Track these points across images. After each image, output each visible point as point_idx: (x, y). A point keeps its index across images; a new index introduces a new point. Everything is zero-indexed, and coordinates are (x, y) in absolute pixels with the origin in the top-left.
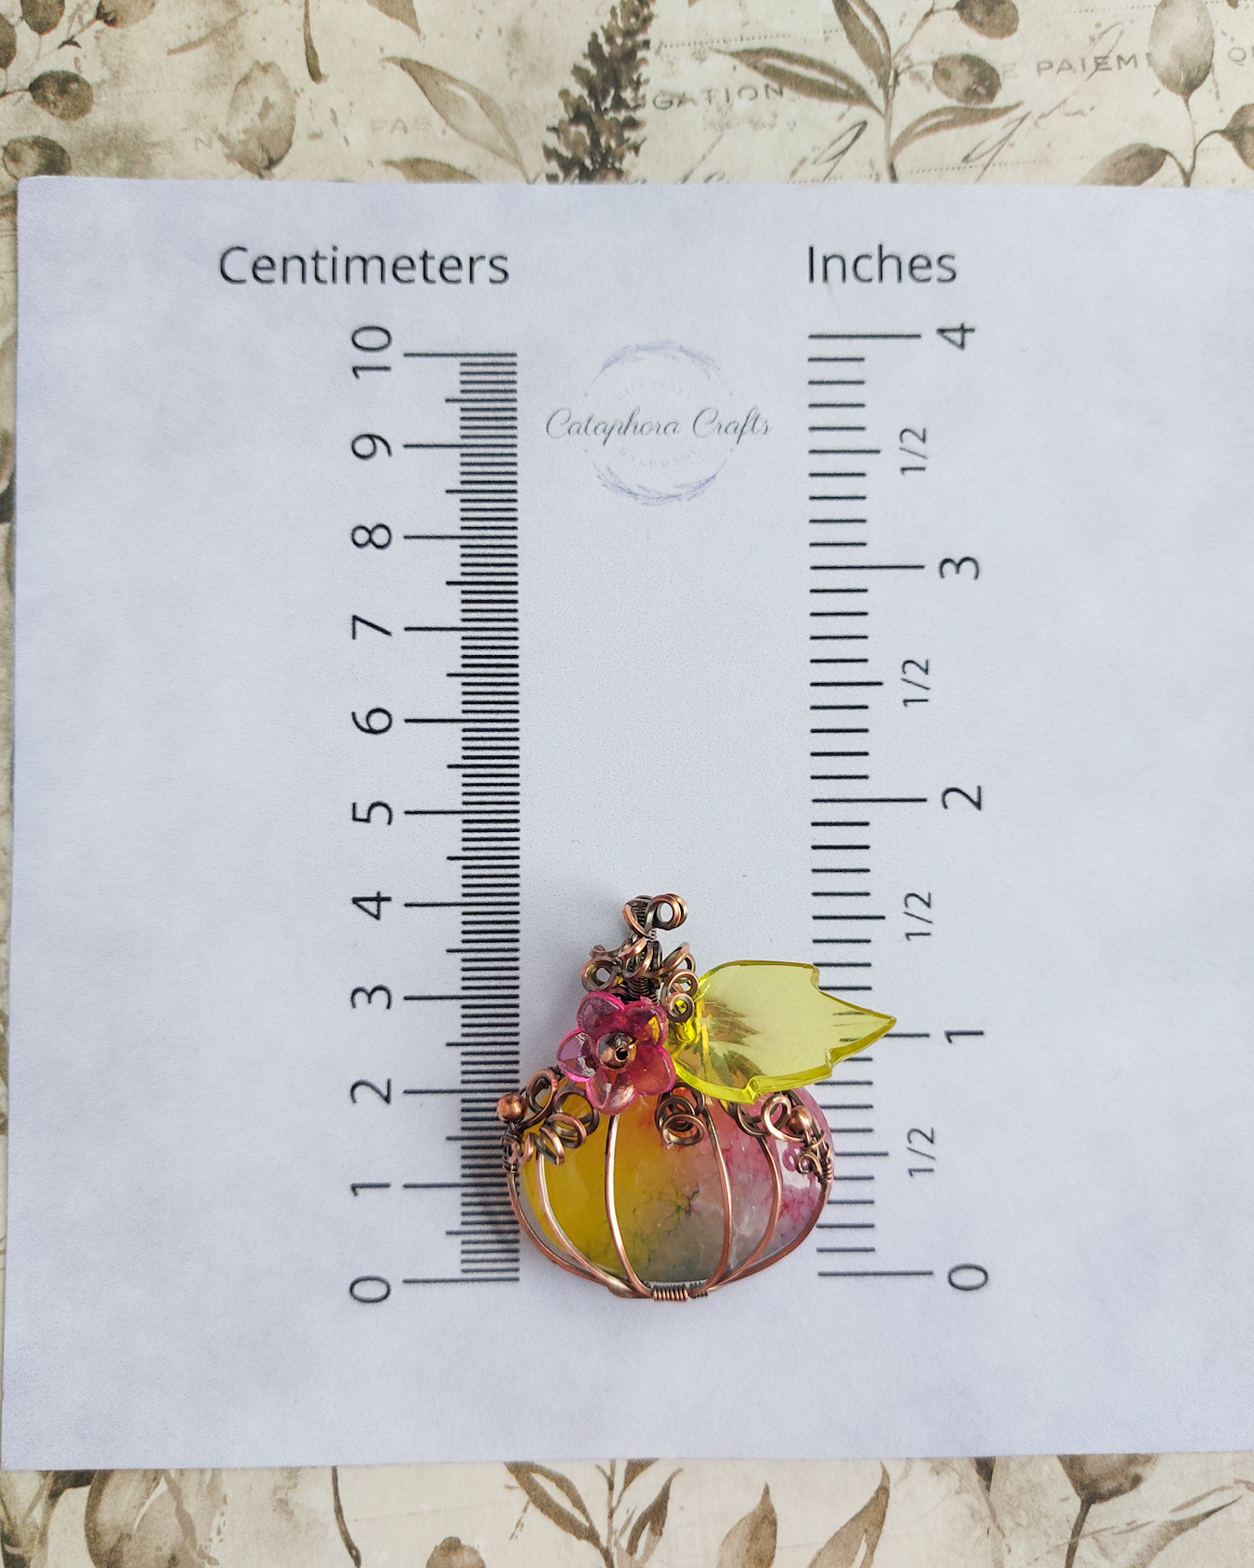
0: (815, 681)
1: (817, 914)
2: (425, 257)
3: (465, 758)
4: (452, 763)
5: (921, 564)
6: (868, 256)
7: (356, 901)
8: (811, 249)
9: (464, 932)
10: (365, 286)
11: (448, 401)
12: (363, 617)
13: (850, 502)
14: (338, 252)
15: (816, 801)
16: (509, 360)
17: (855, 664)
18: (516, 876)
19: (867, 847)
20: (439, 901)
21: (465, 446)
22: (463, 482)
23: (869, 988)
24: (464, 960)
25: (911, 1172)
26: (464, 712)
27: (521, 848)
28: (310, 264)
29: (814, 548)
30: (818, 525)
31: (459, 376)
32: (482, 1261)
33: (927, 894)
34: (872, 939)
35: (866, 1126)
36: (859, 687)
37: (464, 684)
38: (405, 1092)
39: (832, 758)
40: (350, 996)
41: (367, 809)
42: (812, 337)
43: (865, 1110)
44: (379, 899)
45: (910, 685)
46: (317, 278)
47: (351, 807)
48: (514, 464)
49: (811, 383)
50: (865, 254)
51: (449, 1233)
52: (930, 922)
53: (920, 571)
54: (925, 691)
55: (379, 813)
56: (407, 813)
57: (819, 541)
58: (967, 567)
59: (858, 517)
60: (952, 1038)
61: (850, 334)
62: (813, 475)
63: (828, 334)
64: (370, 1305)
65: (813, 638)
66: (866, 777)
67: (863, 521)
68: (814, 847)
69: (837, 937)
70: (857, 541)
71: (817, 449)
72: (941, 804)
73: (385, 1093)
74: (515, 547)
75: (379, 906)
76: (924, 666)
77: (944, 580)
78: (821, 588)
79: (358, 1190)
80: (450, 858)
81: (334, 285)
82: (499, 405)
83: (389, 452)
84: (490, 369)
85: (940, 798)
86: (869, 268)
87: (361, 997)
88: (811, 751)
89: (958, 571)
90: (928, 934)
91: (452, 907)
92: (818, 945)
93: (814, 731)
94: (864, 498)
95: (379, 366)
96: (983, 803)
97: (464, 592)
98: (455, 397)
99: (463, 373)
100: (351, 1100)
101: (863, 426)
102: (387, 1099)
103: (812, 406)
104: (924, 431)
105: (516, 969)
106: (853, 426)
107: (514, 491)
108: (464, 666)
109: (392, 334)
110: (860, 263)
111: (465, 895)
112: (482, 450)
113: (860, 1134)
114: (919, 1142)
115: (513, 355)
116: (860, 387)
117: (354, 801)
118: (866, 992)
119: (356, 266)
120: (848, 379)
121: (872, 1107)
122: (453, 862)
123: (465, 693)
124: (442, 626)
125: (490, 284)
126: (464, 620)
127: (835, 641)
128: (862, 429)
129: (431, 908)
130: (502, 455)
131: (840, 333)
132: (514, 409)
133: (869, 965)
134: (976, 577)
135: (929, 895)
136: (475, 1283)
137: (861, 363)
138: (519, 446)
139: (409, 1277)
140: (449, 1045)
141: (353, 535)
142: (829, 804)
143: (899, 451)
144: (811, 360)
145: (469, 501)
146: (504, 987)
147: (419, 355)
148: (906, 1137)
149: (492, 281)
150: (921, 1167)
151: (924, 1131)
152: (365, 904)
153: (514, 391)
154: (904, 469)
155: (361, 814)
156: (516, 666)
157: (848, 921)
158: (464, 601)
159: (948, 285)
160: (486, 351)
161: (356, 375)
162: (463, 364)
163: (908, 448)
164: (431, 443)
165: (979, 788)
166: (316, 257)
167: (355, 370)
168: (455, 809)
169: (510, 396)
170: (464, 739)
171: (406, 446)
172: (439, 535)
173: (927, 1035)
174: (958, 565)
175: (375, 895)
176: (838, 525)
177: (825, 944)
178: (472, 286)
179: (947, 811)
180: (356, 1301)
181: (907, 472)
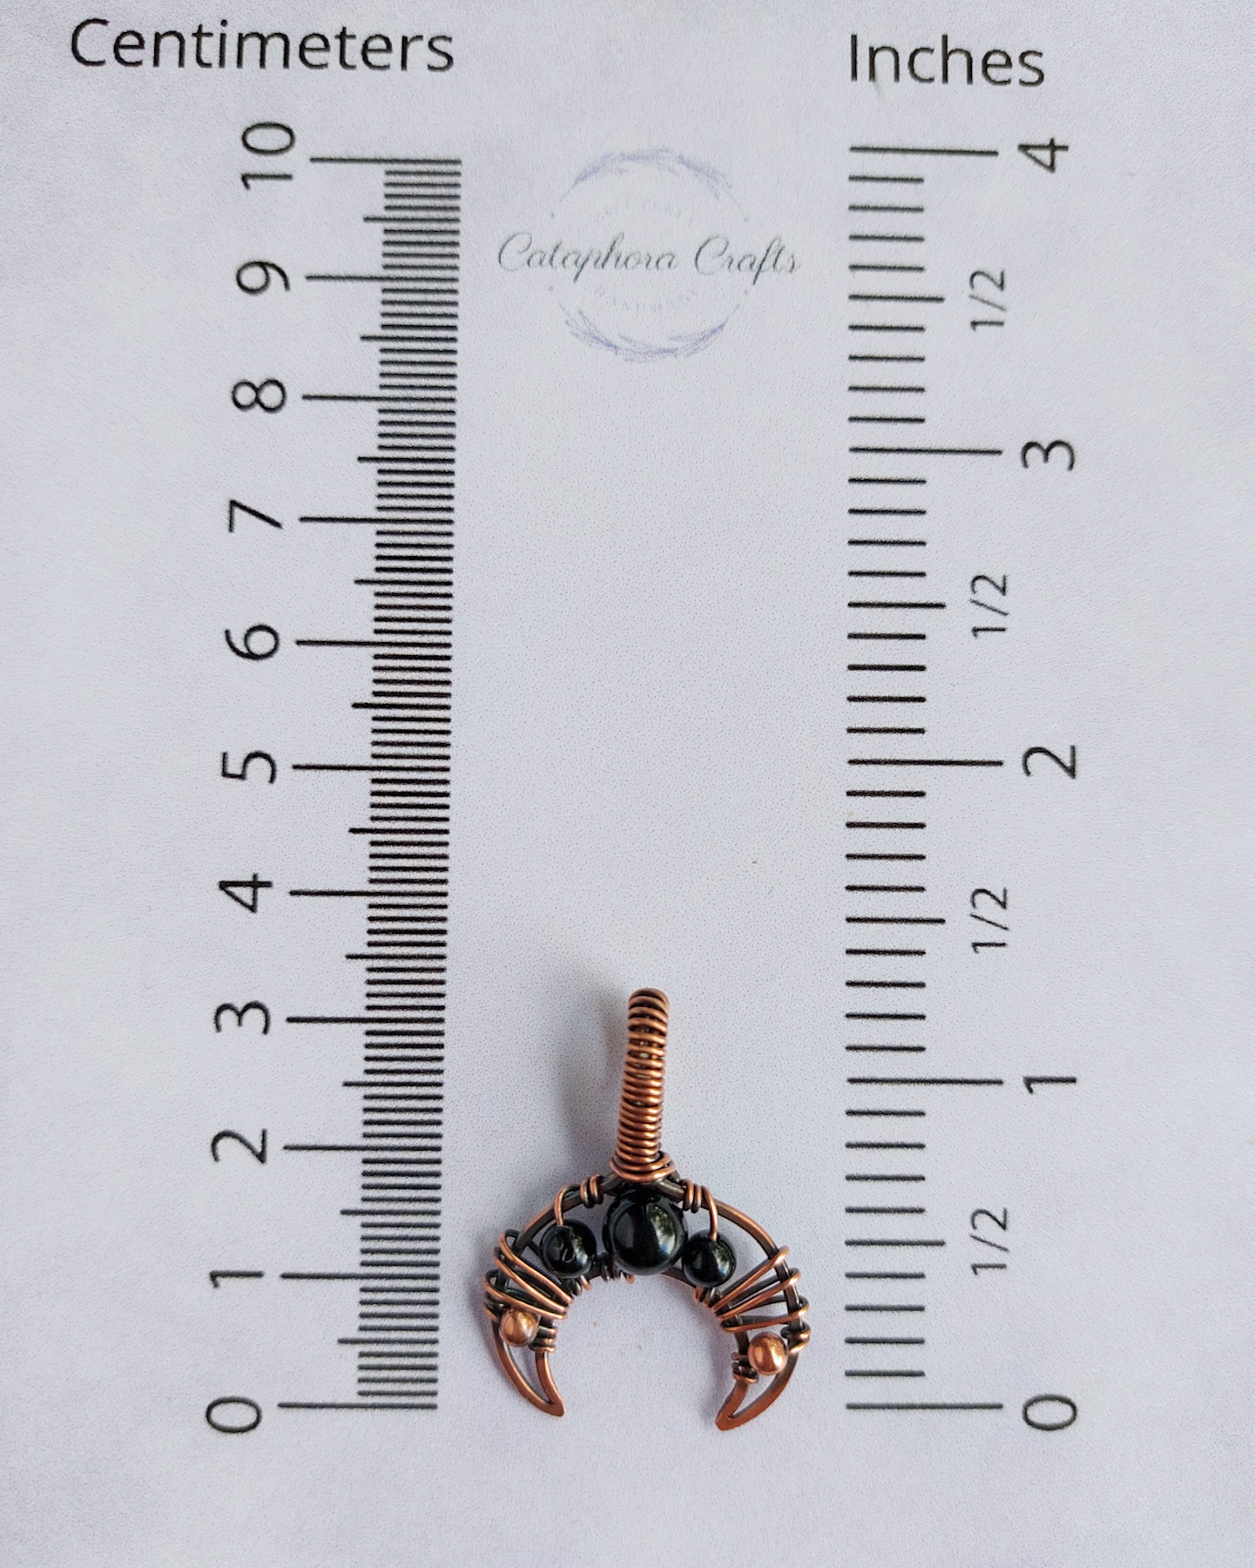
0: (855, 600)
1: (852, 915)
2: (343, 36)
3: (376, 694)
4: (359, 701)
5: (997, 447)
6: (930, 50)
7: (224, 885)
8: (854, 38)
9: (371, 932)
10: (263, 71)
11: (367, 219)
12: (245, 503)
13: (903, 364)
14: (228, 26)
15: (852, 762)
16: (450, 168)
17: (908, 579)
18: (444, 857)
19: (922, 826)
20: (337, 888)
21: (389, 279)
22: (384, 326)
23: (922, 1017)
24: (370, 970)
25: (975, 1268)
26: (377, 632)
27: (451, 819)
28: (191, 43)
29: (855, 424)
30: (859, 394)
31: (383, 187)
32: (387, 1380)
33: (1002, 889)
34: (926, 951)
35: (915, 1205)
36: (913, 610)
37: (378, 594)
38: (286, 1148)
39: (877, 704)
40: (213, 1016)
41: (242, 761)
42: (853, 149)
43: (913, 1183)
44: (255, 884)
45: (982, 608)
46: (199, 60)
47: (220, 758)
48: (455, 304)
49: (853, 208)
50: (925, 46)
51: (342, 1341)
52: (1006, 928)
53: (996, 457)
54: (1001, 617)
55: (259, 767)
56: (296, 767)
57: (861, 415)
58: (1059, 454)
59: (914, 385)
60: (1032, 1086)
61: (905, 147)
62: (853, 327)
63: (875, 146)
64: (234, 1436)
65: (852, 542)
66: (921, 731)
67: (921, 390)
68: (850, 825)
69: (880, 947)
70: (912, 415)
71: (861, 293)
72: (1021, 770)
73: (259, 1149)
74: (452, 412)
75: (255, 894)
76: (1000, 584)
77: (1028, 470)
78: (863, 476)
79: (218, 1279)
80: (353, 831)
81: (221, 70)
82: (435, 226)
83: (287, 285)
84: (426, 179)
85: (1020, 761)
86: (929, 65)
87: (228, 1018)
88: (848, 695)
89: (1046, 459)
90: (1003, 945)
91: (355, 898)
92: (853, 957)
93: (852, 668)
94: (921, 359)
95: (276, 173)
96: (1078, 769)
97: (381, 472)
98: (377, 215)
99: (388, 184)
100: (211, 1158)
101: (921, 266)
102: (261, 1157)
103: (854, 237)
104: (1002, 275)
105: (442, 983)
106: (908, 264)
107: (453, 340)
108: (379, 570)
109: (296, 133)
110: (918, 58)
111: (372, 881)
112: (411, 285)
113: (907, 1216)
114: (986, 1227)
115: (457, 162)
116: (918, 215)
117: (224, 751)
118: (918, 1022)
119: (252, 46)
120: (902, 206)
121: (923, 1179)
122: (357, 835)
123: (378, 607)
124: (350, 516)
125: (429, 72)
126: (380, 509)
127: (883, 548)
128: (921, 269)
129: (325, 899)
130: (437, 291)
131: (892, 145)
132: (455, 232)
133: (922, 985)
134: (1071, 467)
135: (1005, 891)
136: (377, 1411)
137: (919, 185)
138: (461, 280)
139: (286, 1400)
140: (347, 1084)
141: (234, 392)
142: (871, 767)
143: (969, 300)
144: (852, 178)
145: (392, 351)
146: (424, 1008)
147: (331, 160)
148: (969, 1220)
149: (431, 68)
150: (990, 1262)
151: (993, 1214)
152: (236, 890)
153: (457, 209)
154: (974, 324)
155: (234, 768)
156: (449, 571)
157: (895, 924)
158: (381, 484)
159: (1033, 89)
160: (420, 156)
161: (247, 186)
162: (389, 173)
163: (980, 296)
164: (343, 275)
165: (1073, 748)
166: (199, 34)
167: (245, 178)
168: (361, 763)
169: (450, 215)
170: (375, 669)
171: (310, 278)
172: (350, 395)
173: (1000, 1082)
174: (1047, 452)
175: (250, 879)
176: (887, 395)
177: (862, 956)
178: (404, 72)
179: (1030, 778)
180: (214, 1431)
181: (979, 328)
